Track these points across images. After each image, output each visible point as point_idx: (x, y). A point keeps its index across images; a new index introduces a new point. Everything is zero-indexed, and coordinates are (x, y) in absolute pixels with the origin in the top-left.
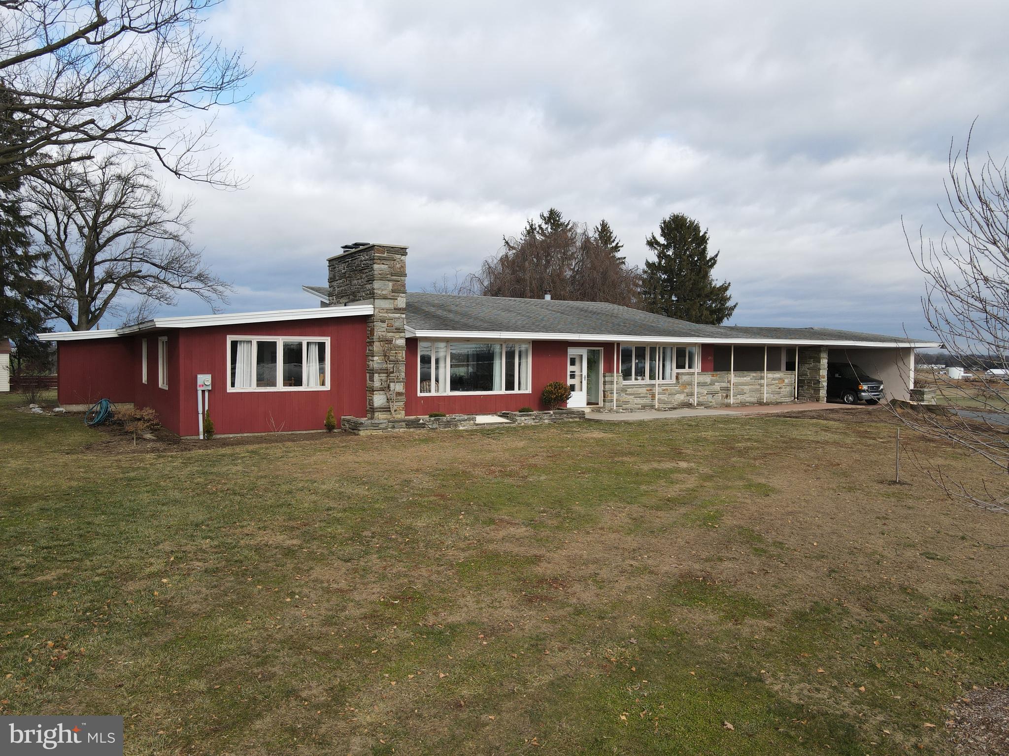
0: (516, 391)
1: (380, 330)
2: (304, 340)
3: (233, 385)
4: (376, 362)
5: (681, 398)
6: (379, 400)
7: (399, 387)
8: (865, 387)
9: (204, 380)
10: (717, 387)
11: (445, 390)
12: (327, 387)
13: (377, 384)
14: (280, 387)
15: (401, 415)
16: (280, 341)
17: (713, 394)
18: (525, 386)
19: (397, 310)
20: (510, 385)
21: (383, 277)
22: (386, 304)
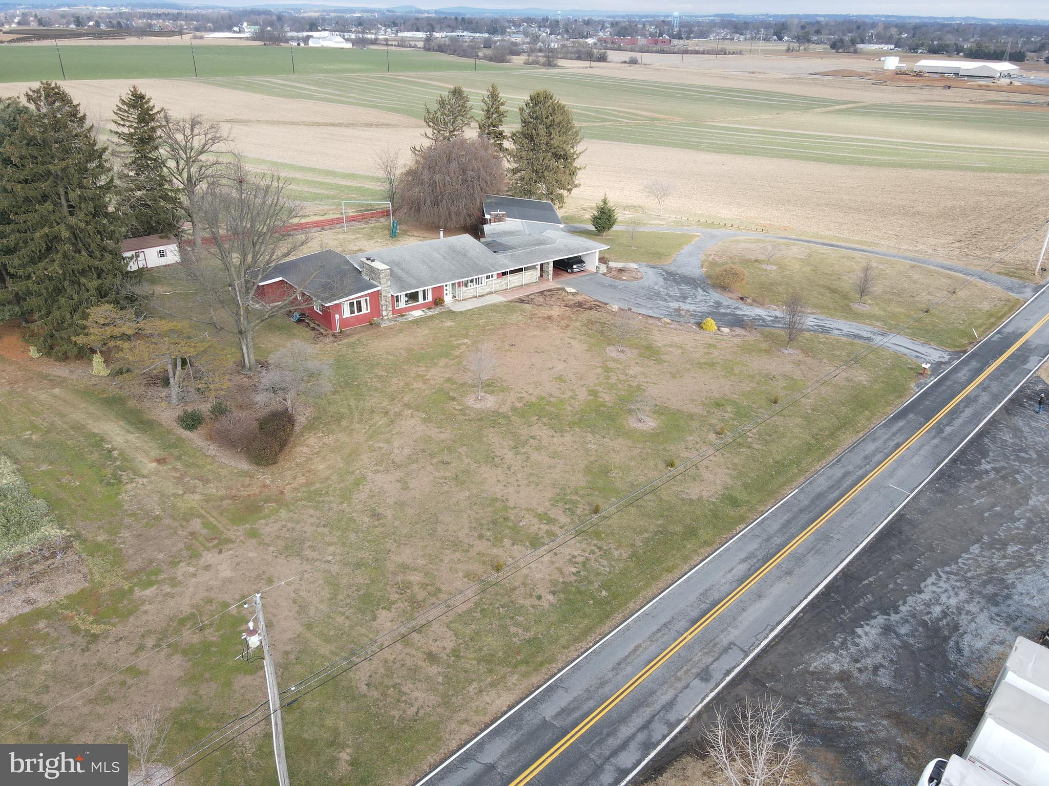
0: (427, 301)
1: (383, 294)
2: (361, 299)
3: (344, 315)
4: (383, 302)
5: (488, 290)
6: (384, 313)
7: (391, 309)
9: (337, 316)
10: (503, 283)
11: (404, 305)
12: (369, 311)
13: (384, 309)
14: (356, 314)
15: (392, 316)
16: (354, 302)
17: (502, 286)
18: (430, 298)
19: (388, 287)
20: (424, 299)
21: (383, 278)
22: (385, 286)
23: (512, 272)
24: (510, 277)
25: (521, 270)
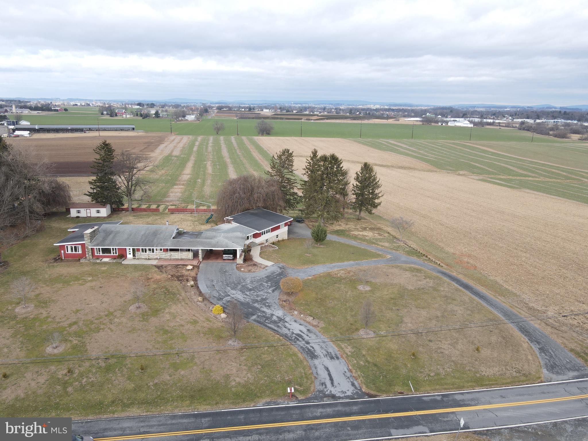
0: (115, 255)
1: (86, 245)
2: (77, 246)
3: (67, 252)
4: (86, 250)
5: (156, 257)
6: (87, 256)
7: (91, 254)
8: (224, 256)
9: (62, 252)
11: (101, 254)
12: (81, 253)
13: (87, 253)
14: (74, 252)
15: (92, 258)
16: (73, 246)
17: (166, 256)
18: (117, 253)
19: (89, 242)
20: (114, 253)
21: (86, 237)
22: (87, 242)
23: (171, 250)
24: (169, 253)
25: (177, 250)
